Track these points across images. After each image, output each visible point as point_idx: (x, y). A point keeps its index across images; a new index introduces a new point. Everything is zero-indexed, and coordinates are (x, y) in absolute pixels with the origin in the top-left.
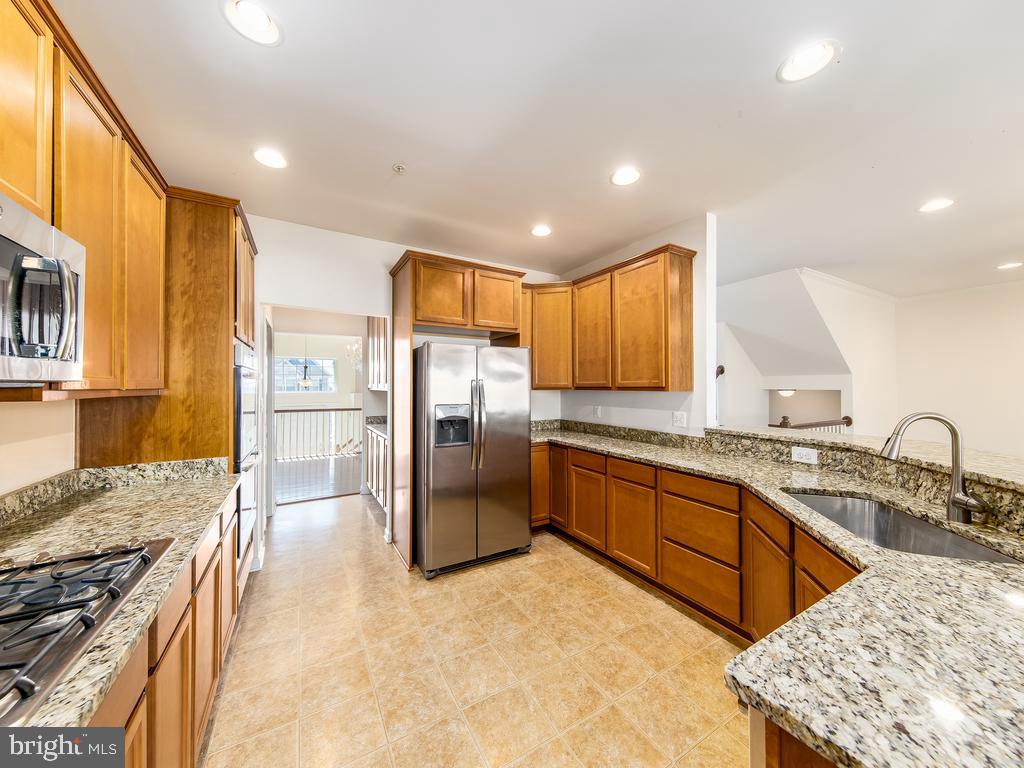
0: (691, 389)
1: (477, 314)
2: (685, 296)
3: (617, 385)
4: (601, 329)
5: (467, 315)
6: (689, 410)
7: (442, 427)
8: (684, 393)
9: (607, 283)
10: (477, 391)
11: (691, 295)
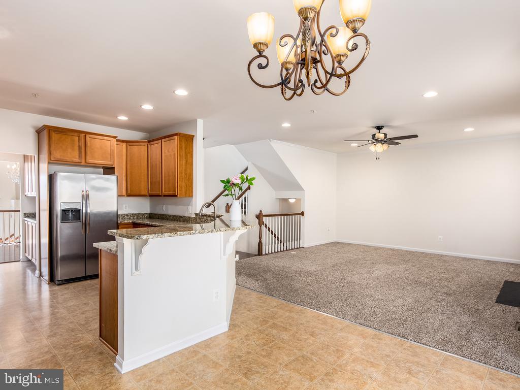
0: (192, 196)
1: (88, 157)
2: (189, 155)
3: (163, 194)
4: (158, 166)
5: (81, 158)
6: (192, 206)
7: (65, 213)
8: (190, 198)
9: (160, 144)
10: (85, 197)
11: (192, 155)
